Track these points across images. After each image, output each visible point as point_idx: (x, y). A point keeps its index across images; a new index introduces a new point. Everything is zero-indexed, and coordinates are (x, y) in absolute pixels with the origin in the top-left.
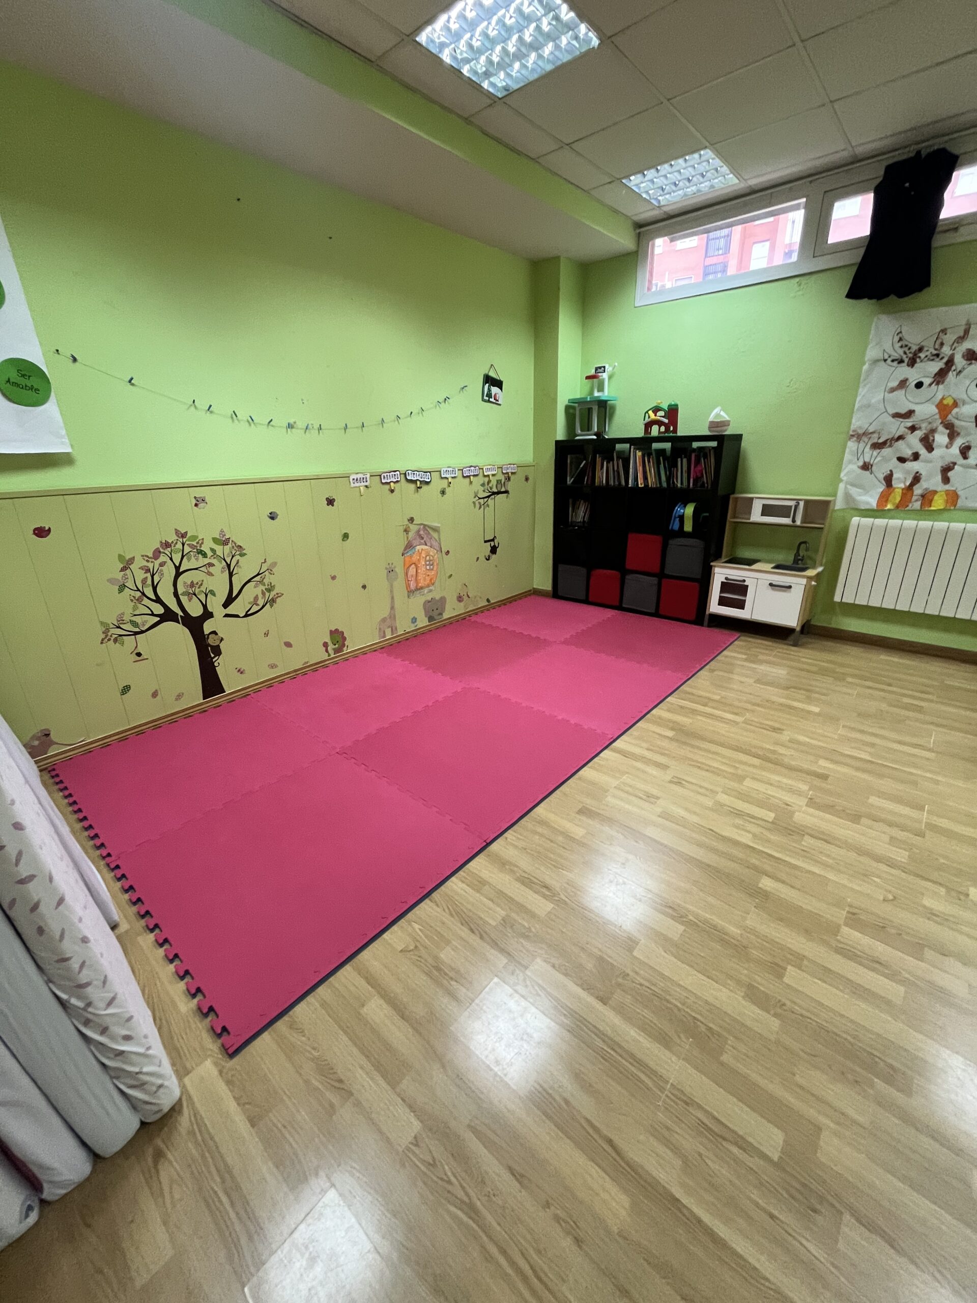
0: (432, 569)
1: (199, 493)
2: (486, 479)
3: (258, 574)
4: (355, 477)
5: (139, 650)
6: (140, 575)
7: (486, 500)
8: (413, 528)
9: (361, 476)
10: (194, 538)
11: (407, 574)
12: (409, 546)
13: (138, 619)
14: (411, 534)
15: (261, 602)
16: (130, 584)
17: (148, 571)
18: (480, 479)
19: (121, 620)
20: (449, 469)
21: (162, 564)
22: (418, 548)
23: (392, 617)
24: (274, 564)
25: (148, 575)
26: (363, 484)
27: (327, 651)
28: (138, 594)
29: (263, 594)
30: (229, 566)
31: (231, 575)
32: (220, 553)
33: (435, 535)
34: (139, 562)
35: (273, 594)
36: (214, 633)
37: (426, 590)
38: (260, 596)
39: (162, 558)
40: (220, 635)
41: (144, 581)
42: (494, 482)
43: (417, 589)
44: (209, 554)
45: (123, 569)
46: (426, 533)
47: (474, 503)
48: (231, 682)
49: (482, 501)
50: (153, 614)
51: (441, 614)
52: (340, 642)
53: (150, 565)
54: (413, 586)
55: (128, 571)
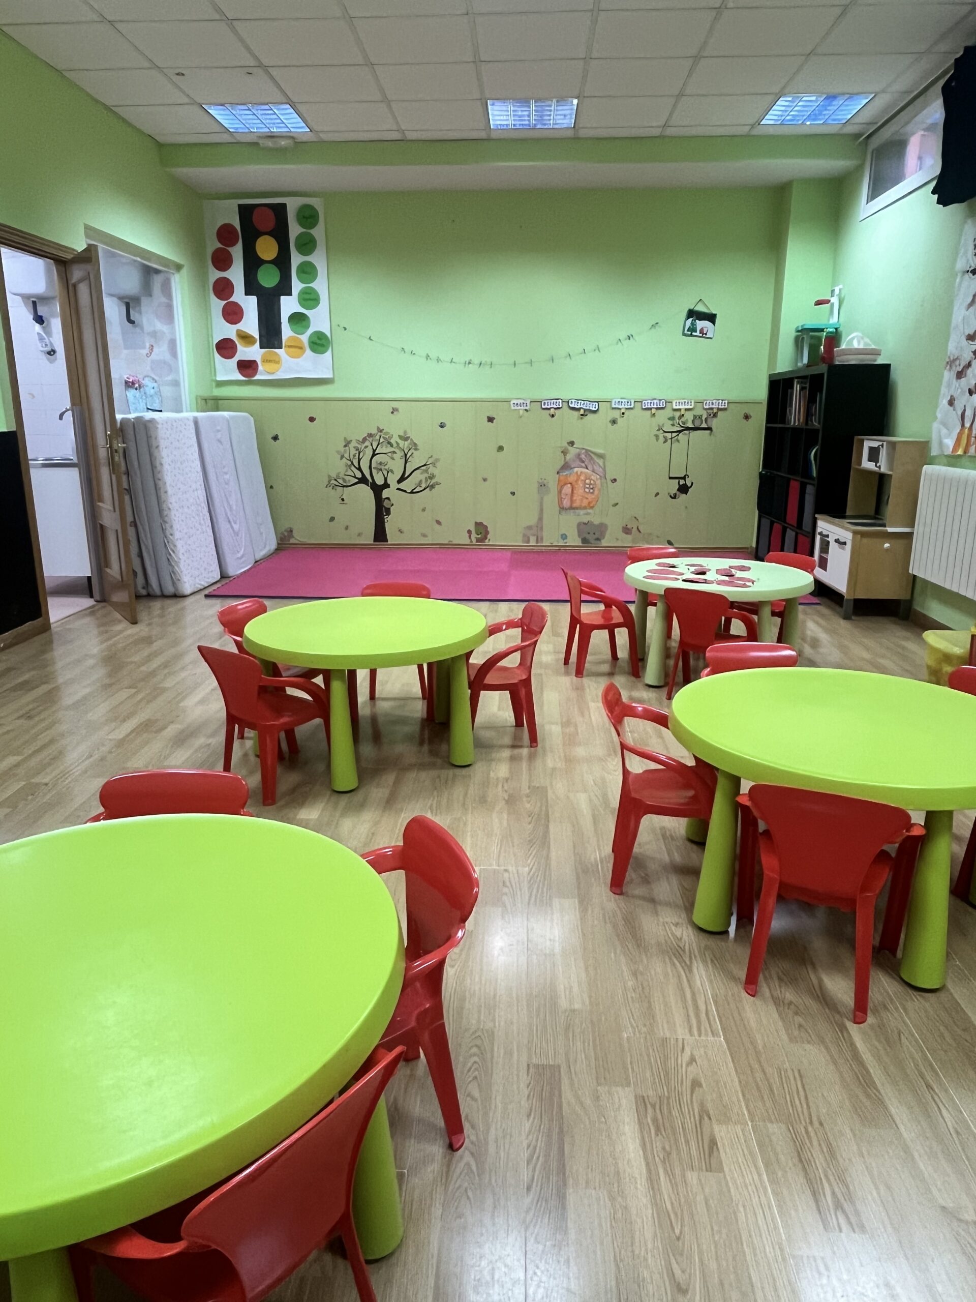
0: (592, 493)
1: (395, 405)
2: (677, 414)
3: (425, 465)
4: (516, 402)
5: (343, 497)
6: (353, 452)
7: (674, 435)
8: (573, 451)
9: (522, 401)
10: (387, 433)
11: (560, 492)
12: (566, 467)
13: (347, 478)
14: (568, 457)
15: (424, 486)
16: (346, 455)
17: (357, 449)
18: (668, 413)
19: (338, 477)
20: (623, 401)
21: (366, 447)
22: (576, 470)
23: (539, 526)
24: (437, 460)
25: (357, 452)
26: (522, 408)
27: (470, 537)
28: (349, 463)
29: (426, 481)
30: (406, 455)
31: (406, 462)
32: (401, 445)
33: (601, 462)
34: (354, 444)
35: (433, 481)
36: (388, 499)
37: (582, 512)
38: (424, 481)
39: (367, 443)
40: (393, 501)
41: (354, 456)
42: (689, 417)
43: (571, 508)
44: (395, 445)
45: (345, 446)
46: (587, 457)
47: (657, 436)
48: (393, 536)
49: (669, 435)
50: (355, 477)
51: (598, 539)
52: (483, 533)
53: (359, 446)
54: (566, 503)
55: (347, 448)
